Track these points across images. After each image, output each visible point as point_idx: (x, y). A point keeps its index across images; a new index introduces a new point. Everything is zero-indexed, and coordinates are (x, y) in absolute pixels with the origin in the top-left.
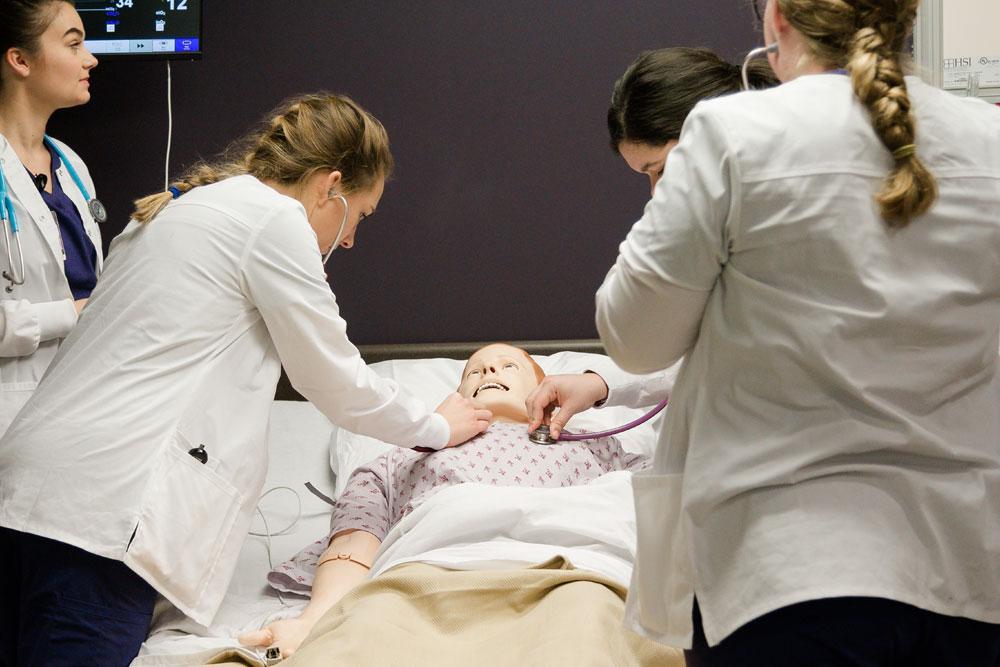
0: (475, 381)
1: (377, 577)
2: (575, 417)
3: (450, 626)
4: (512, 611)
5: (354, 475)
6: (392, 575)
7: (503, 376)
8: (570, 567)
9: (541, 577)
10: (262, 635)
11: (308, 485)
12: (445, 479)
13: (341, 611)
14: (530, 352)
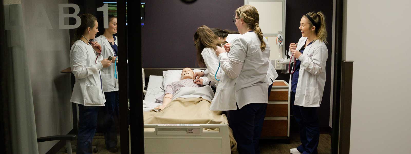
0: (184, 73)
1: (174, 99)
2: (200, 78)
3: (186, 106)
4: (194, 104)
5: (168, 86)
6: (176, 99)
7: (188, 72)
8: (202, 98)
9: (198, 100)
10: (157, 108)
11: (160, 87)
12: (182, 86)
13: (170, 104)
14: (192, 69)
